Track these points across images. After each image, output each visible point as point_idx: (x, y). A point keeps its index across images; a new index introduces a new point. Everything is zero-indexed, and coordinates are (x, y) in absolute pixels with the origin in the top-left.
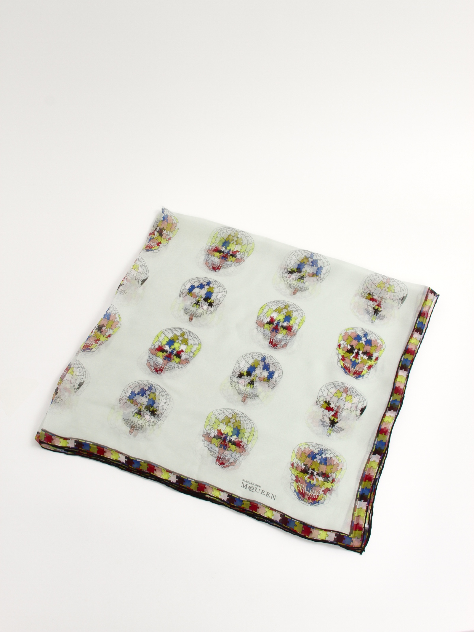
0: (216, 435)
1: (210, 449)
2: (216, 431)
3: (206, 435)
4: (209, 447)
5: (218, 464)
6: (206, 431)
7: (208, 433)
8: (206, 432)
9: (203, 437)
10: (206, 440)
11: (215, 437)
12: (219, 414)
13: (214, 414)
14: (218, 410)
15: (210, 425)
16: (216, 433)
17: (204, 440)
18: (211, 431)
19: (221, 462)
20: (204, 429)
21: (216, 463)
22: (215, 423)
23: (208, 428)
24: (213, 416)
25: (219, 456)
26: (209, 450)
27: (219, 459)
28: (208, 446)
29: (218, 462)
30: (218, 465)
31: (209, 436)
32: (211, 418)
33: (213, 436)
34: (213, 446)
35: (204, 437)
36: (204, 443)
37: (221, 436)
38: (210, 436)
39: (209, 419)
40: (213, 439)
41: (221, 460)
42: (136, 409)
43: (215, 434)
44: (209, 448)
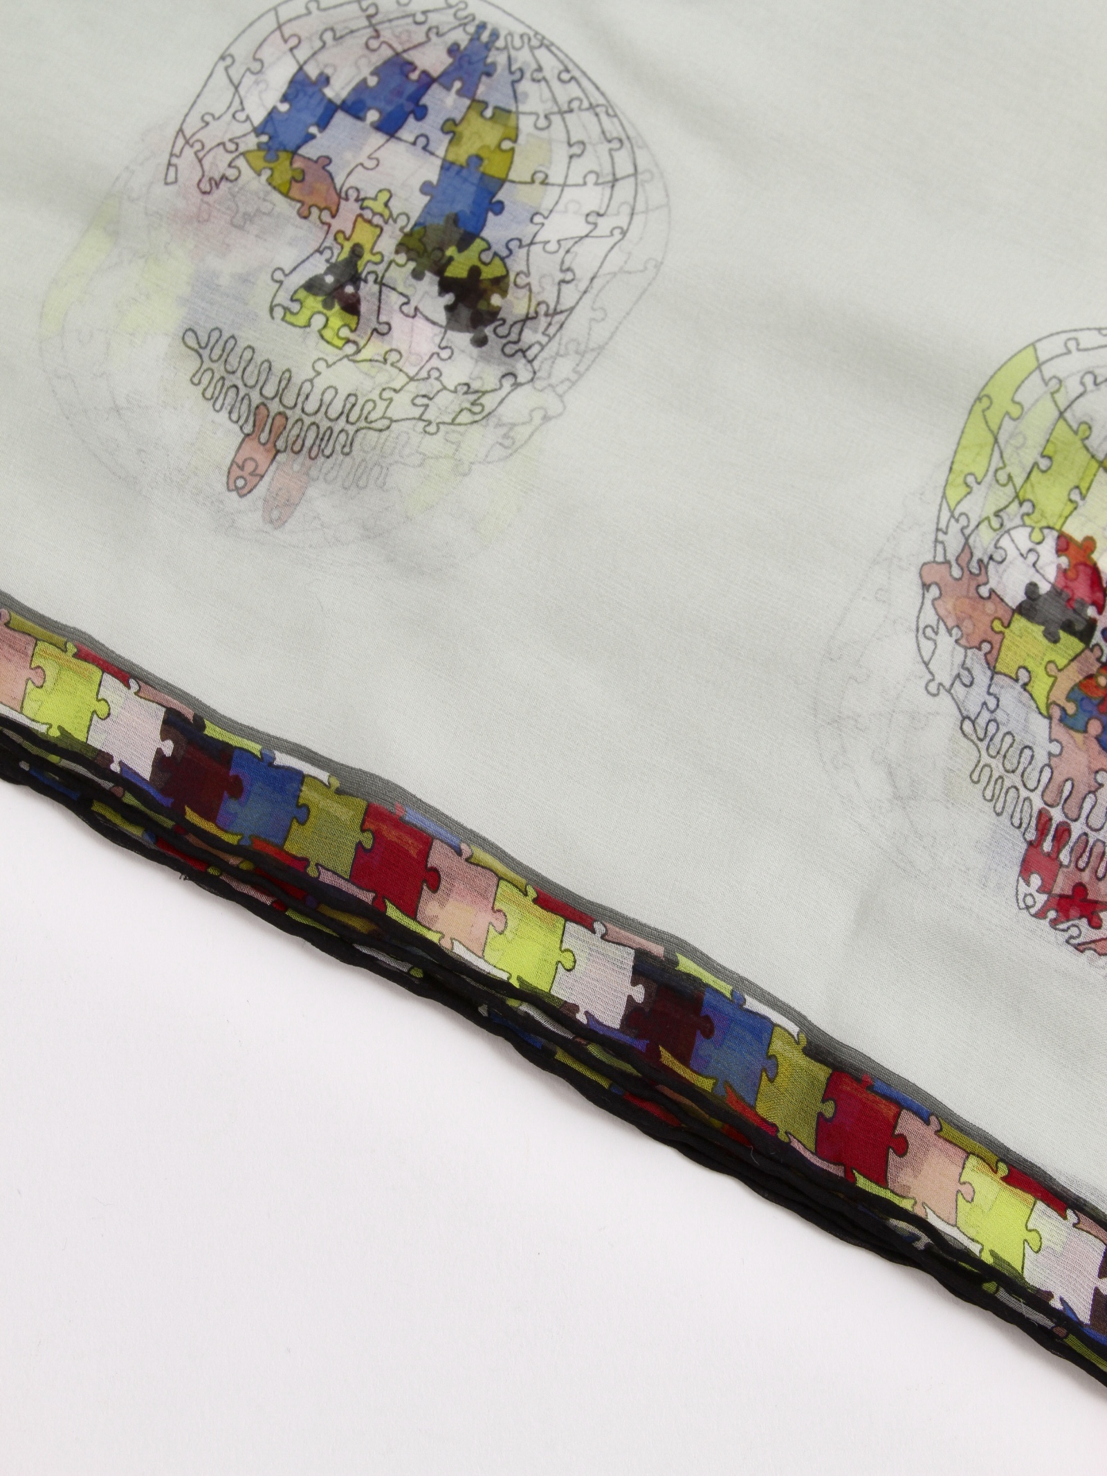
0: (1044, 588)
1: (982, 722)
2: (1050, 544)
3: (956, 572)
4: (974, 699)
5: (1042, 899)
6: (955, 528)
7: (978, 554)
8: (954, 544)
9: (926, 587)
10: (951, 622)
11: (1030, 606)
12: (1089, 380)
13: (1048, 370)
14: (1087, 339)
15: (1002, 477)
16: (1051, 574)
17: (929, 617)
18: (1005, 542)
19: (1062, 885)
20: (945, 515)
21: (1023, 888)
22: (1044, 463)
23: (979, 505)
24: (1032, 390)
25: (1057, 815)
26: (968, 726)
27: (1047, 846)
28: (959, 690)
29: (1036, 880)
30: (1041, 915)
31: (984, 591)
32: (1015, 411)
33: (1015, 596)
34: (1010, 695)
35: (934, 591)
36: (927, 646)
37: (1091, 612)
38: (993, 584)
39: (994, 417)
40: (1020, 623)
41: (1064, 857)
42: (319, 251)
43: (1037, 579)
44: (973, 709)
